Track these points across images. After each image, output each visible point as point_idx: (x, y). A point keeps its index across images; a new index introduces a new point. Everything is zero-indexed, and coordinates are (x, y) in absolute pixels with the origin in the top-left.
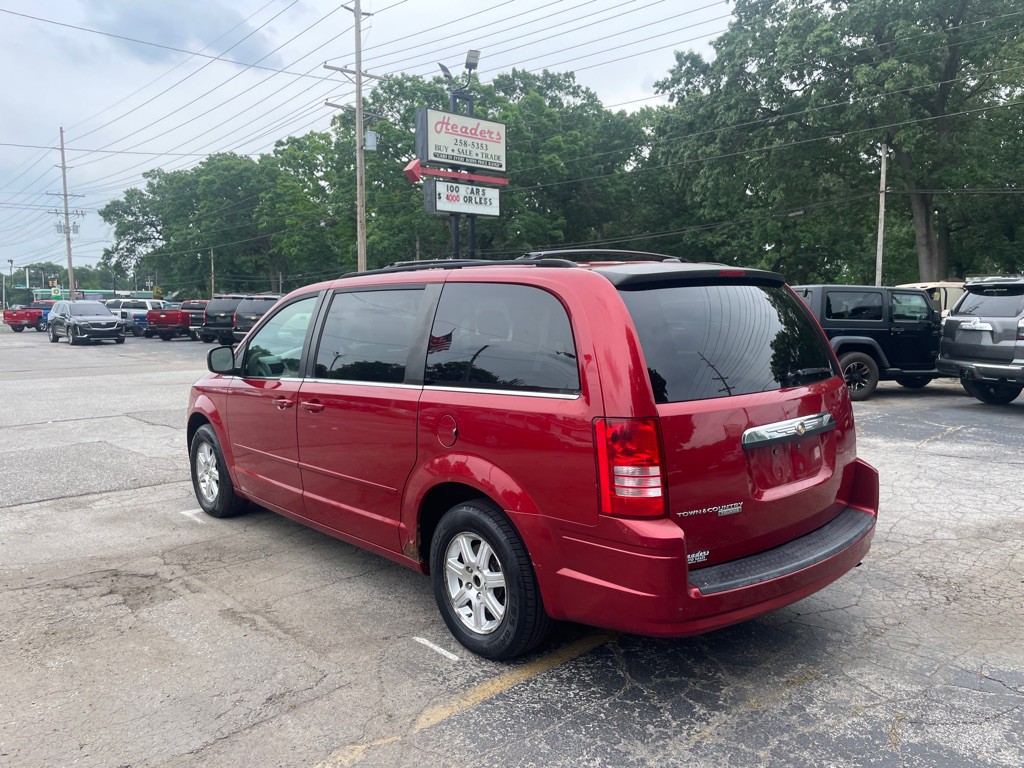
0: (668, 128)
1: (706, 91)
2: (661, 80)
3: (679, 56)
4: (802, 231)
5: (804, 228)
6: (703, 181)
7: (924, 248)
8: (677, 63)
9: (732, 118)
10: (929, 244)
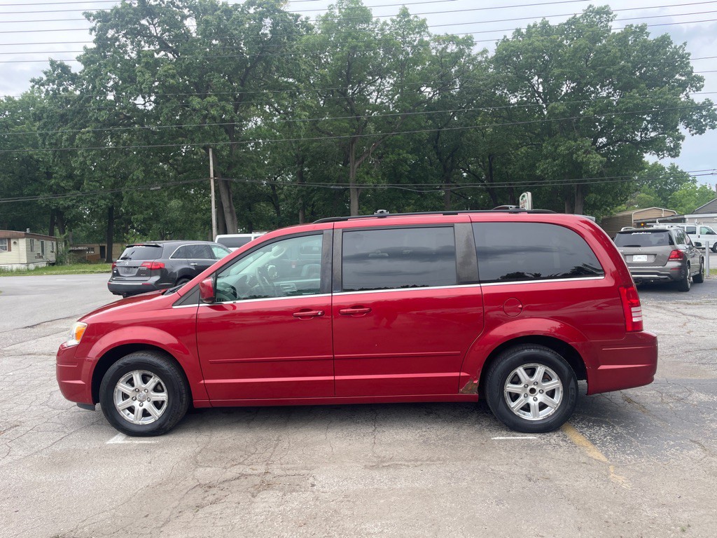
0: (45, 115)
1: (78, 93)
2: (37, 78)
3: (52, 63)
4: (157, 200)
5: (158, 198)
6: (81, 159)
7: (229, 214)
8: (50, 68)
9: (103, 117)
10: (231, 212)
